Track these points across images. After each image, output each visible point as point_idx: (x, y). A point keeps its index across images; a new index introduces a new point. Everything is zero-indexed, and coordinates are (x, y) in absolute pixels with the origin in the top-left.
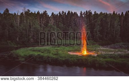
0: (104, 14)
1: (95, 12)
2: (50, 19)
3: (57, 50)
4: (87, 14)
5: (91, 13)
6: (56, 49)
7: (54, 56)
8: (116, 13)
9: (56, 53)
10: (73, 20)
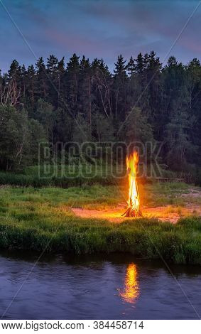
1: (172, 59)
2: (4, 84)
3: (30, 200)
4: (140, 66)
5: (155, 63)
6: (26, 196)
7: (21, 225)
9: (27, 212)
10: (89, 89)
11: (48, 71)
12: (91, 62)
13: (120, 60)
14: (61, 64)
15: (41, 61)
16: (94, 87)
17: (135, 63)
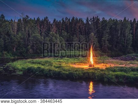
0: (114, 20)
1: (103, 18)
2: (51, 26)
3: (60, 62)
4: (94, 20)
5: (98, 20)
6: (58, 61)
7: (57, 70)
8: (127, 19)
9: (59, 65)
10: (78, 27)
11: (65, 22)
12: (78, 19)
13: (87, 18)
14: (69, 20)
15: (63, 19)
16: (79, 27)
17: (92, 19)
